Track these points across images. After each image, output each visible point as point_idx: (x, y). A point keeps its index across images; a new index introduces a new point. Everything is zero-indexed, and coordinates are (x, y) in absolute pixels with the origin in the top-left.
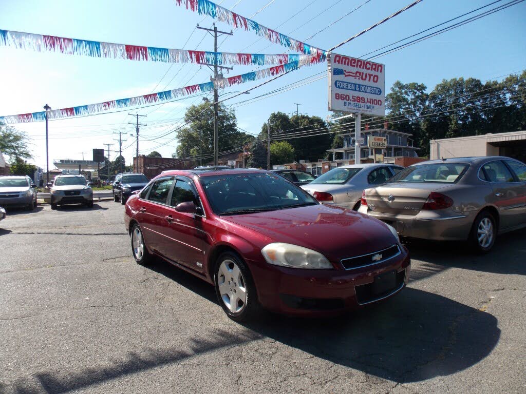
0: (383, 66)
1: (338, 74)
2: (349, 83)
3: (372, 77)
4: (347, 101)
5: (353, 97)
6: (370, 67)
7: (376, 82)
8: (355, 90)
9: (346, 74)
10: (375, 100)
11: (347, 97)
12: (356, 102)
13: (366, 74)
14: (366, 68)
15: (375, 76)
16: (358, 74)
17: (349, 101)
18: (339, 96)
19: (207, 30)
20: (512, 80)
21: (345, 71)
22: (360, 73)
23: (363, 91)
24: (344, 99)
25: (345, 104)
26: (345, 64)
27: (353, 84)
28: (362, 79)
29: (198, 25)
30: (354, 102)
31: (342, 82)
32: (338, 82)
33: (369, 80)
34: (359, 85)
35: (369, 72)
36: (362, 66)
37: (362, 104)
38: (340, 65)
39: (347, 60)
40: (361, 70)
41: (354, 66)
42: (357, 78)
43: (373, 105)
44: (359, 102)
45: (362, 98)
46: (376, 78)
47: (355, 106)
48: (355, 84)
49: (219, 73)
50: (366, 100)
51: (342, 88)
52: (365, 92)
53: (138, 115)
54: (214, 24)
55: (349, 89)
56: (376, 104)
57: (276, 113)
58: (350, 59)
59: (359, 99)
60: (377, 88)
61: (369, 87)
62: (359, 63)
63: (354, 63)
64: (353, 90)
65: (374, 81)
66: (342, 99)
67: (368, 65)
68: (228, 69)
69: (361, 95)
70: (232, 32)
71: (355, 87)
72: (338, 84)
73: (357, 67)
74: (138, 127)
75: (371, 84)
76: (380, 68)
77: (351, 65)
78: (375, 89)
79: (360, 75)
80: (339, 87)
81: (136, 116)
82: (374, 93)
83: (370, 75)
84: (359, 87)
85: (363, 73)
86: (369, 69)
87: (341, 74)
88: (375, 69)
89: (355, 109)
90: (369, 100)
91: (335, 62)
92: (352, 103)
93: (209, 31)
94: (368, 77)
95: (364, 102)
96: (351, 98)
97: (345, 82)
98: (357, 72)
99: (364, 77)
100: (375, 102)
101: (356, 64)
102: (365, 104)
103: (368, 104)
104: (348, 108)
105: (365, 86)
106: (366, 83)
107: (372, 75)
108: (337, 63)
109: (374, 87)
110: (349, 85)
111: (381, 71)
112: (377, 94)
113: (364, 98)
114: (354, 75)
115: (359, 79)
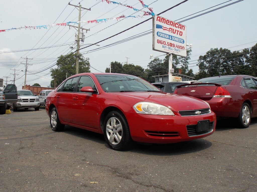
0: (185, 27)
1: (159, 28)
2: (166, 34)
3: (179, 32)
4: (164, 45)
5: (168, 43)
6: (178, 26)
7: (181, 35)
8: (169, 39)
9: (164, 29)
10: (180, 46)
11: (164, 43)
12: (169, 46)
13: (175, 30)
14: (175, 27)
15: (180, 32)
16: (171, 30)
17: (166, 45)
18: (159, 41)
19: (75, 6)
20: (246, 51)
21: (163, 26)
22: (172, 29)
23: (174, 40)
24: (162, 44)
25: (163, 47)
26: (163, 22)
27: (168, 35)
28: (173, 33)
29: (69, 3)
30: (168, 46)
31: (161, 33)
32: (158, 33)
33: (177, 34)
34: (172, 36)
35: (177, 29)
36: (173, 25)
37: (173, 48)
38: (160, 22)
39: (164, 20)
40: (172, 27)
41: (168, 24)
42: (170, 32)
43: (180, 49)
44: (171, 46)
45: (173, 44)
46: (181, 33)
47: (169, 49)
48: (169, 36)
49: (81, 32)
50: (175, 46)
51: (161, 37)
52: (175, 41)
53: (27, 58)
54: (79, 3)
55: (165, 38)
56: (181, 49)
57: (114, 62)
58: (166, 20)
59: (171, 45)
60: (182, 39)
61: (177, 38)
62: (171, 23)
63: (169, 22)
64: (168, 39)
65: (180, 35)
66: (161, 43)
67: (176, 25)
68: (87, 30)
69: (173, 42)
70: (90, 9)
71: (169, 37)
72: (158, 34)
73: (170, 25)
74: (26, 66)
75: (178, 36)
76: (183, 27)
77: (167, 24)
78: (181, 40)
79: (172, 30)
80: (159, 36)
81: (26, 59)
82: (180, 42)
83: (178, 31)
84: (171, 37)
85: (173, 29)
86: (177, 27)
87: (161, 28)
88: (180, 28)
89: (168, 51)
90: (177, 46)
91: (157, 20)
92: (167, 46)
93: (77, 7)
94: (176, 32)
95: (174, 47)
96: (166, 43)
97: (163, 33)
98: (170, 28)
99: (174, 32)
100: (181, 47)
101: (169, 24)
102: (175, 48)
103: (177, 48)
104: (165, 50)
105: (175, 37)
106: (175, 35)
107: (179, 31)
108: (158, 21)
109: (180, 39)
110: (165, 35)
111: (184, 30)
112: (182, 43)
113: (174, 44)
114: (169, 30)
115: (171, 32)
